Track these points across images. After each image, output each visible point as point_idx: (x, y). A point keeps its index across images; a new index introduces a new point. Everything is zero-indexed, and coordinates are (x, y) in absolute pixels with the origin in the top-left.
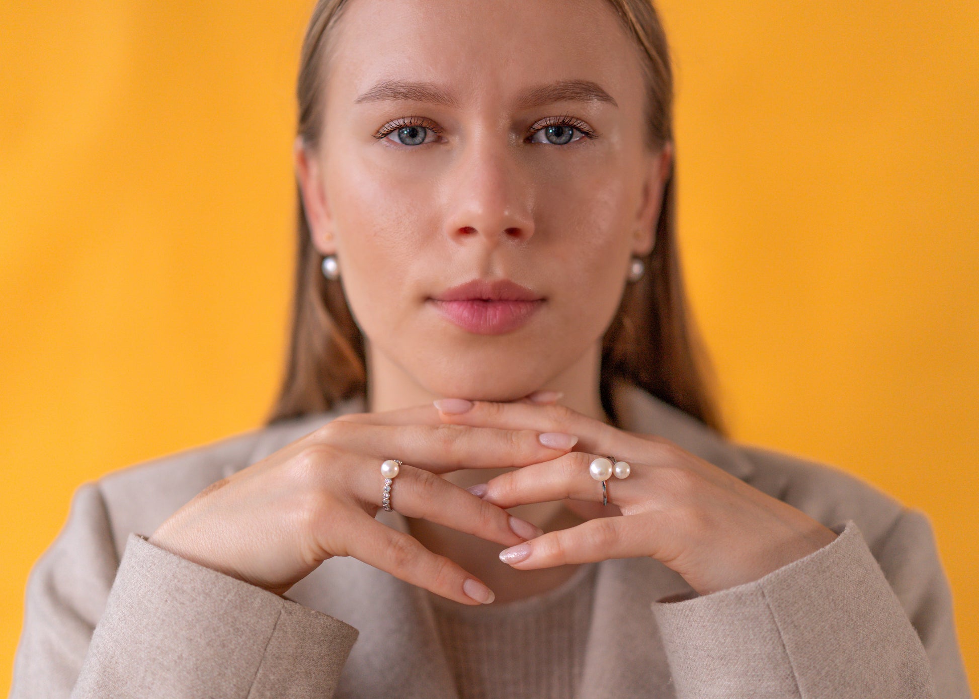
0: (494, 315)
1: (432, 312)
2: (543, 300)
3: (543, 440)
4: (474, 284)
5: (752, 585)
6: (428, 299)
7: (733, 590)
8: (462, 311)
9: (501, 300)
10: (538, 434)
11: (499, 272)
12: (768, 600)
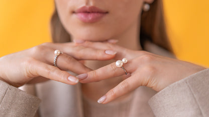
0: (90, 17)
1: (75, 16)
2: (107, 13)
3: (107, 52)
4: (84, 7)
5: (183, 80)
6: (73, 12)
7: (177, 82)
8: (82, 16)
9: (93, 12)
10: (105, 51)
11: (91, 4)
12: (188, 83)
